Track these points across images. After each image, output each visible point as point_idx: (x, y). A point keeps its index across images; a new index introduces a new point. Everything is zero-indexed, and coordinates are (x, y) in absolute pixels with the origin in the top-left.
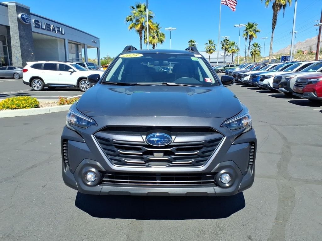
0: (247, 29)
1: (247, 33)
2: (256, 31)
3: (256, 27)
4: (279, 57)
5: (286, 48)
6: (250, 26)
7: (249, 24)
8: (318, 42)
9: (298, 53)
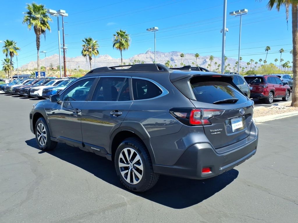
0: (6, 46)
1: (7, 50)
2: (16, 49)
3: (15, 44)
4: (33, 72)
5: (28, 64)
6: (9, 44)
7: (7, 41)
8: (64, 61)
9: (41, 69)
